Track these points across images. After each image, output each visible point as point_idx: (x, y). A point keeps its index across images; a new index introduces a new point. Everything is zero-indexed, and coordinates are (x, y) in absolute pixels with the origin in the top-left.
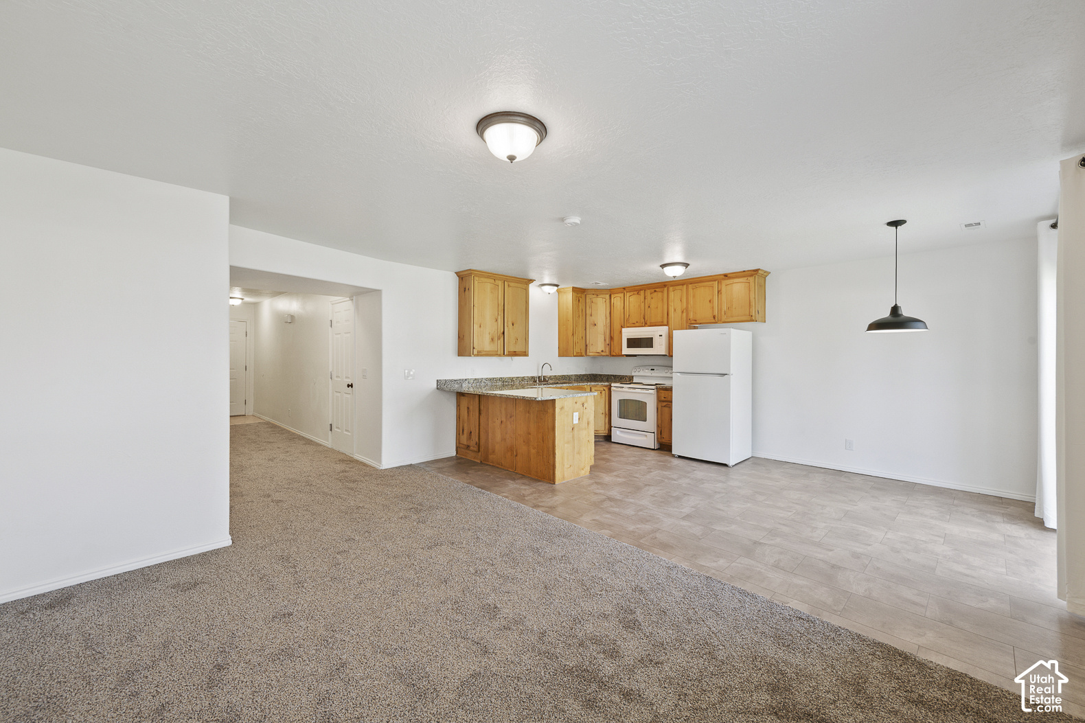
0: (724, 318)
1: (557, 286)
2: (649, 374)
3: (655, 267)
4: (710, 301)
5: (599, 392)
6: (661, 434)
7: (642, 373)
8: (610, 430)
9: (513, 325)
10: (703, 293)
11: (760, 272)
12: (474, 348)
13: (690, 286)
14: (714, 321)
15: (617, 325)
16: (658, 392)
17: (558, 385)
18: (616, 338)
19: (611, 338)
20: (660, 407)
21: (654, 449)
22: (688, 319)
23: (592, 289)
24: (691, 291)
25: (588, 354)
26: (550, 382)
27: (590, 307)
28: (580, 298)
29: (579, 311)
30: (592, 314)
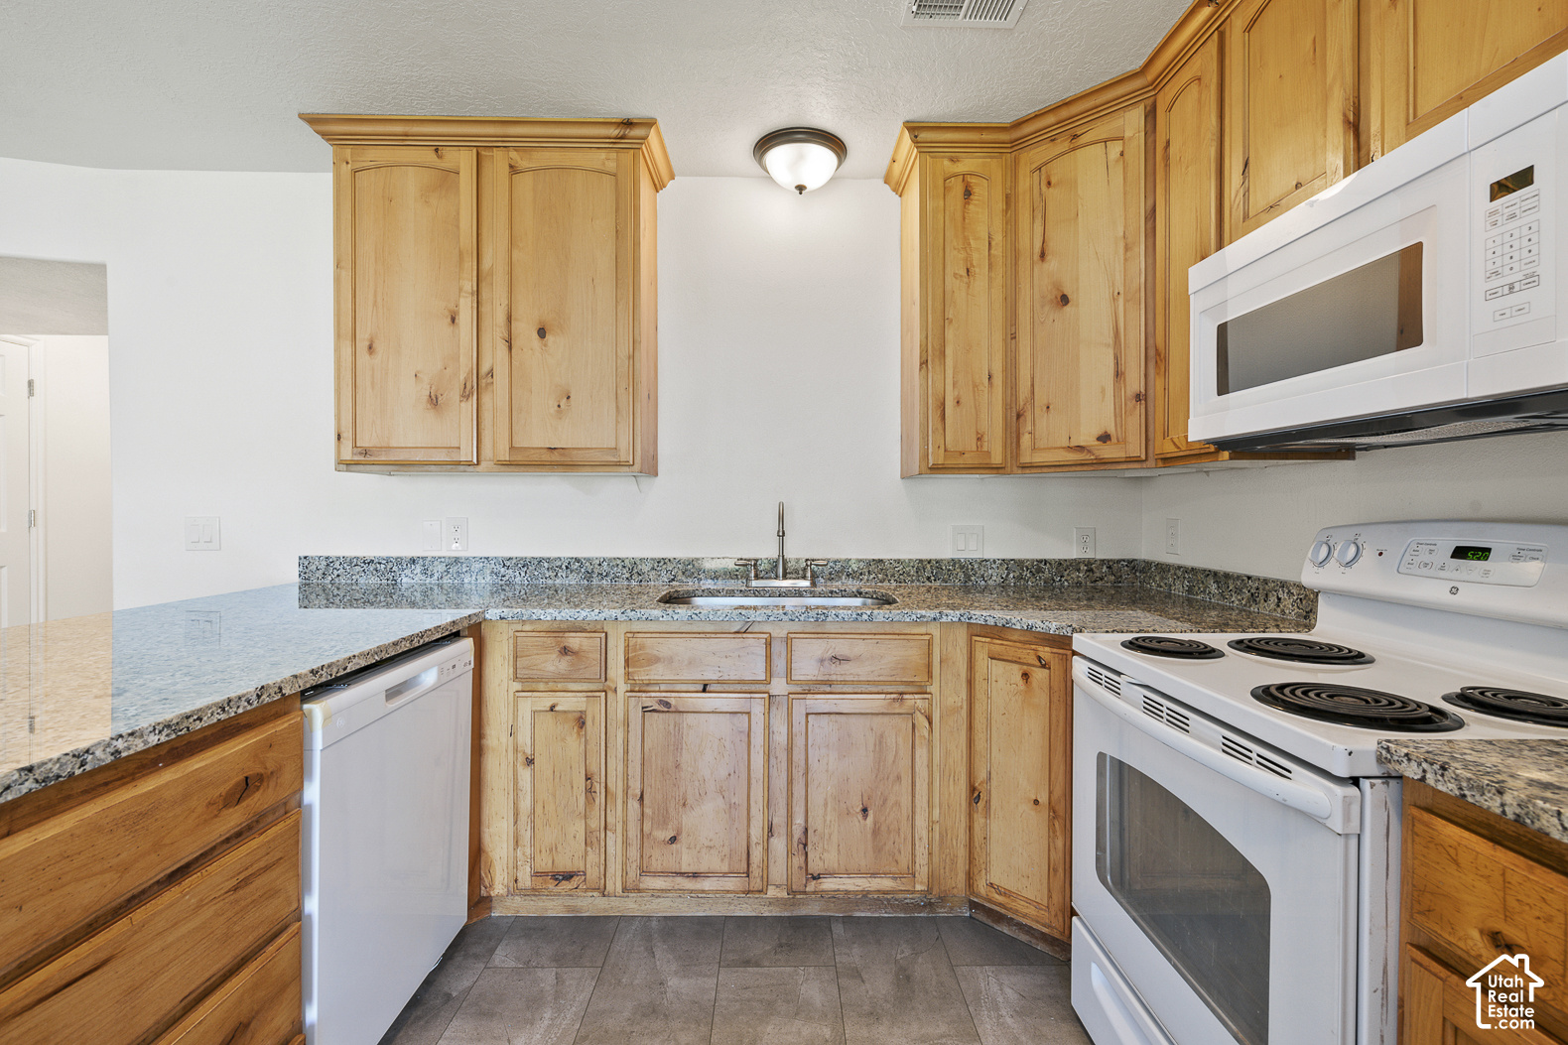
2: (1433, 591)
5: (1017, 669)
7: (1367, 577)
9: (542, 333)
12: (340, 438)
25: (1022, 460)
26: (836, 585)
27: (1041, 211)
28: (973, 180)
29: (966, 245)
30: (1051, 246)
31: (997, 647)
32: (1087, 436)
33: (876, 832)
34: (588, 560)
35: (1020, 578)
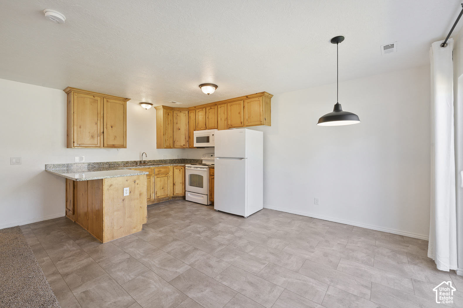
0: (246, 123)
1: (151, 104)
2: (210, 159)
3: (195, 87)
4: (239, 113)
5: (179, 170)
6: (211, 196)
7: (206, 158)
8: (185, 193)
9: (112, 127)
10: (235, 108)
11: (265, 94)
12: (74, 142)
13: (229, 104)
14: (241, 125)
15: (192, 129)
16: (209, 169)
17: (128, 168)
18: (191, 137)
19: (189, 137)
20: (210, 179)
21: (207, 205)
22: (227, 125)
23: (176, 108)
24: (229, 107)
25: (175, 147)
26: (149, 164)
27: (177, 119)
28: (169, 113)
29: (168, 121)
30: (178, 123)
31: (177, 168)
32: (182, 145)
33: (164, 190)
34: (110, 162)
35: (171, 162)
